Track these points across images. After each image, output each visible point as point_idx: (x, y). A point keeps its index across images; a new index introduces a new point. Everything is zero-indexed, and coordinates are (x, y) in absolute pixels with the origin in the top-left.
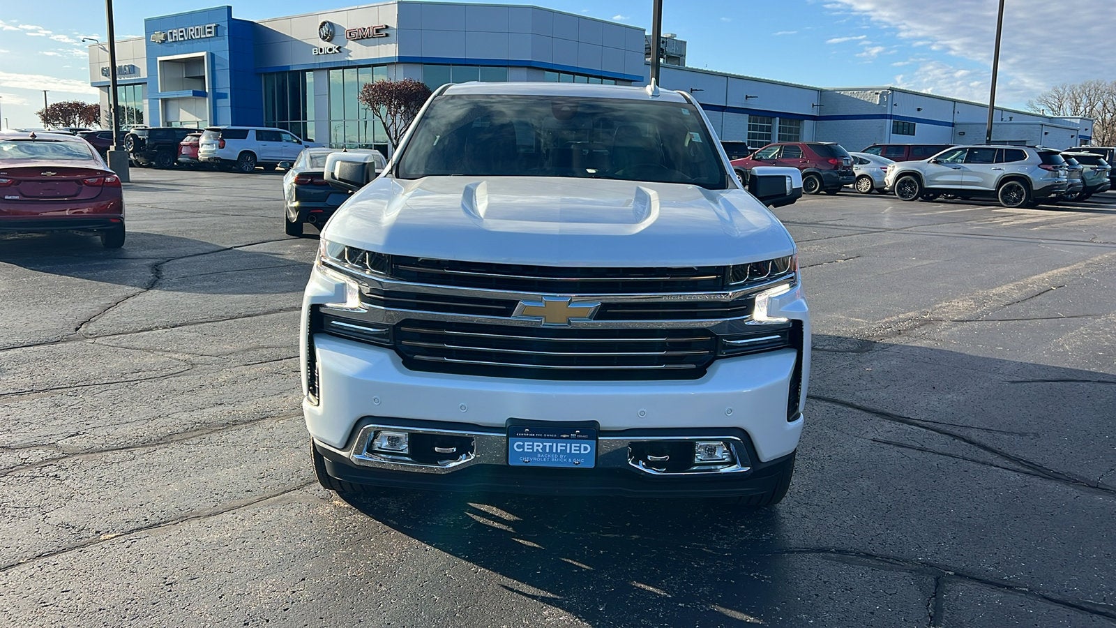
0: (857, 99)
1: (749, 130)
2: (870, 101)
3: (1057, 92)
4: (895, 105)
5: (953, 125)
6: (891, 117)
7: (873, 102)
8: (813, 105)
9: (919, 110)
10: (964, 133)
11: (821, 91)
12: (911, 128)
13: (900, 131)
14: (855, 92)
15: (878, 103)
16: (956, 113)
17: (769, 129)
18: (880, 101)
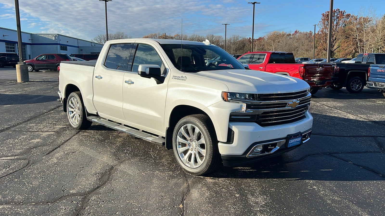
0: (46, 38)
1: (6, 48)
2: (51, 39)
3: (99, 37)
4: (60, 40)
5: (78, 47)
6: (59, 44)
7: (52, 39)
8: (29, 40)
9: (67, 42)
10: (82, 50)
11: (31, 34)
12: (66, 49)
13: (63, 49)
14: (45, 35)
15: (54, 39)
16: (78, 43)
17: (14, 48)
18: (55, 39)
